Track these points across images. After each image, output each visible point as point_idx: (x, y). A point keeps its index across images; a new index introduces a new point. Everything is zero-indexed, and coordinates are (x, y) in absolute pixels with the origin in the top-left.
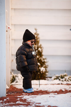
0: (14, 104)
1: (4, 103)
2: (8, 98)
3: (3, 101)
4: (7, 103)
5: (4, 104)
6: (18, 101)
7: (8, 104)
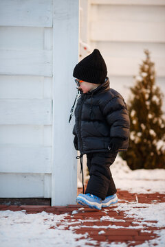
0: (95, 221)
1: (73, 218)
2: (83, 209)
3: (71, 214)
4: (80, 220)
5: (73, 220)
6: (104, 215)
7: (83, 221)
